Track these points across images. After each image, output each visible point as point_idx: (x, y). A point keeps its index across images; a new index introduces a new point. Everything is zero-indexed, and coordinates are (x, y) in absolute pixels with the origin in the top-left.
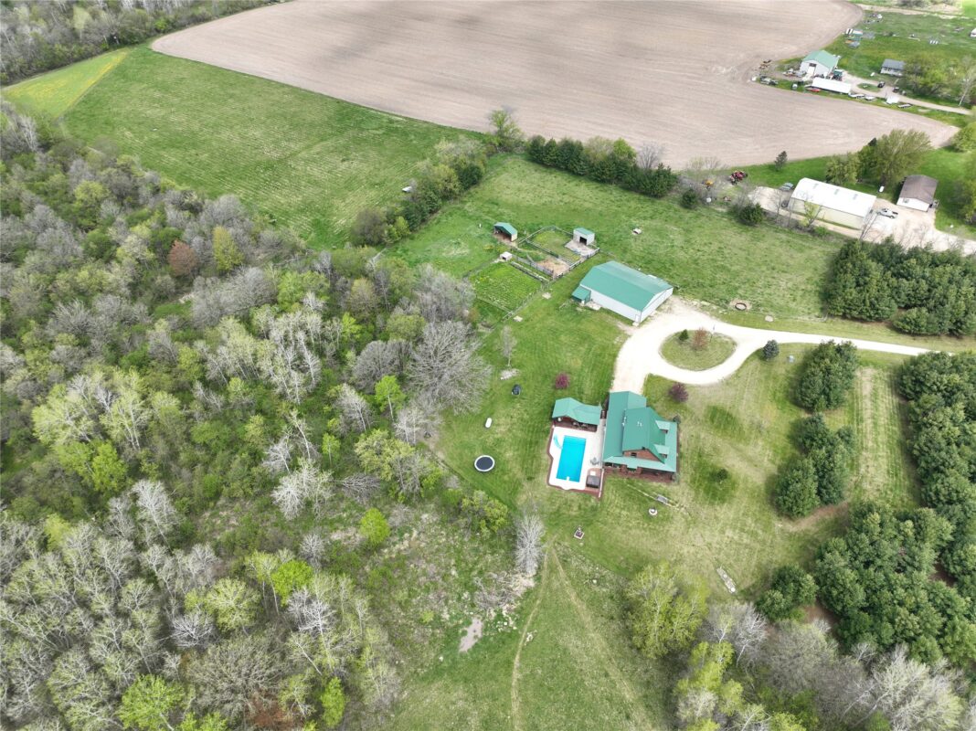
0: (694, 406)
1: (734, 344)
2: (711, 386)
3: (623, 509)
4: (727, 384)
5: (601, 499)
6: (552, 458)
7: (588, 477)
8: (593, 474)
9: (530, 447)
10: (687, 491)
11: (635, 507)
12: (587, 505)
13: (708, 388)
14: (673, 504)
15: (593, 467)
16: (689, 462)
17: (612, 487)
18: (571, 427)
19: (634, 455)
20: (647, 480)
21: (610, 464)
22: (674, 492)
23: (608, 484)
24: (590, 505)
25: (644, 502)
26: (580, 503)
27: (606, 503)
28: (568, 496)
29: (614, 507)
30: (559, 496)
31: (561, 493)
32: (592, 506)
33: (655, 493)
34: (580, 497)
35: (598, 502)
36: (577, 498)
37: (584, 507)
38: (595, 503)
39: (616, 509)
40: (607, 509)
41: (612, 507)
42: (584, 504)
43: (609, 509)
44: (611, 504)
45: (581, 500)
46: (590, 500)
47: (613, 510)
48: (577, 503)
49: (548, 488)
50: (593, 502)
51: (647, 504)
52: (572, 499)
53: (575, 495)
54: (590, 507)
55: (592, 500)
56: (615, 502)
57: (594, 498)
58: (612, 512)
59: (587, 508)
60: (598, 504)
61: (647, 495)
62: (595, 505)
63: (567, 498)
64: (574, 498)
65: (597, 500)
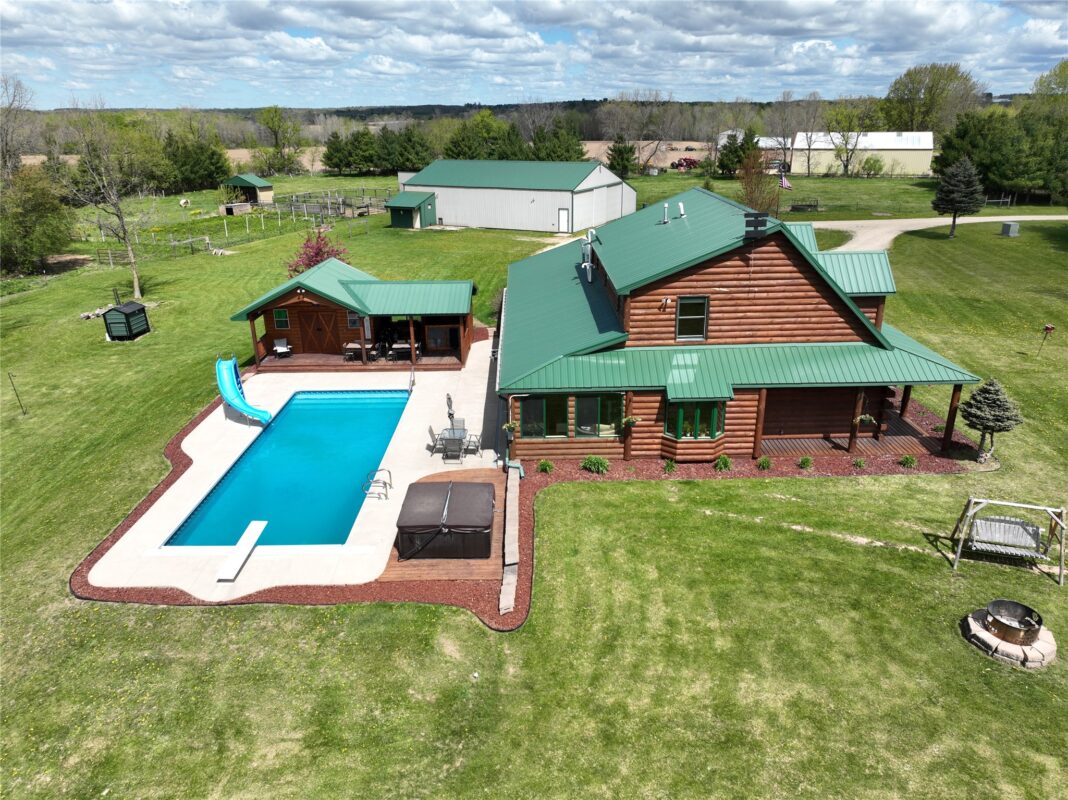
3: (740, 660)
5: (524, 626)
6: (181, 463)
7: (419, 488)
11: (837, 627)
12: (394, 695)
17: (591, 535)
18: (336, 367)
19: (693, 320)
20: (809, 475)
24: (425, 686)
25: (880, 584)
26: (327, 687)
27: (569, 645)
28: (225, 641)
29: (655, 664)
30: (146, 654)
31: (166, 627)
32: (449, 697)
33: (916, 528)
34: (335, 634)
35: (502, 649)
36: (308, 645)
37: (364, 711)
38: (468, 663)
39: (673, 679)
40: (592, 694)
41: (635, 666)
42: (368, 687)
43: (610, 688)
44: (623, 647)
45: (347, 652)
46: (426, 645)
47: (652, 689)
48: (305, 691)
49: (66, 611)
50: (457, 656)
51: (918, 599)
52: (262, 654)
53: (288, 627)
54: (429, 704)
55: (441, 646)
56: (648, 625)
57: (464, 618)
58: (646, 714)
59: (399, 716)
60: (500, 666)
61: (872, 542)
62: (476, 675)
63: (218, 655)
64: (276, 652)
65: (491, 638)
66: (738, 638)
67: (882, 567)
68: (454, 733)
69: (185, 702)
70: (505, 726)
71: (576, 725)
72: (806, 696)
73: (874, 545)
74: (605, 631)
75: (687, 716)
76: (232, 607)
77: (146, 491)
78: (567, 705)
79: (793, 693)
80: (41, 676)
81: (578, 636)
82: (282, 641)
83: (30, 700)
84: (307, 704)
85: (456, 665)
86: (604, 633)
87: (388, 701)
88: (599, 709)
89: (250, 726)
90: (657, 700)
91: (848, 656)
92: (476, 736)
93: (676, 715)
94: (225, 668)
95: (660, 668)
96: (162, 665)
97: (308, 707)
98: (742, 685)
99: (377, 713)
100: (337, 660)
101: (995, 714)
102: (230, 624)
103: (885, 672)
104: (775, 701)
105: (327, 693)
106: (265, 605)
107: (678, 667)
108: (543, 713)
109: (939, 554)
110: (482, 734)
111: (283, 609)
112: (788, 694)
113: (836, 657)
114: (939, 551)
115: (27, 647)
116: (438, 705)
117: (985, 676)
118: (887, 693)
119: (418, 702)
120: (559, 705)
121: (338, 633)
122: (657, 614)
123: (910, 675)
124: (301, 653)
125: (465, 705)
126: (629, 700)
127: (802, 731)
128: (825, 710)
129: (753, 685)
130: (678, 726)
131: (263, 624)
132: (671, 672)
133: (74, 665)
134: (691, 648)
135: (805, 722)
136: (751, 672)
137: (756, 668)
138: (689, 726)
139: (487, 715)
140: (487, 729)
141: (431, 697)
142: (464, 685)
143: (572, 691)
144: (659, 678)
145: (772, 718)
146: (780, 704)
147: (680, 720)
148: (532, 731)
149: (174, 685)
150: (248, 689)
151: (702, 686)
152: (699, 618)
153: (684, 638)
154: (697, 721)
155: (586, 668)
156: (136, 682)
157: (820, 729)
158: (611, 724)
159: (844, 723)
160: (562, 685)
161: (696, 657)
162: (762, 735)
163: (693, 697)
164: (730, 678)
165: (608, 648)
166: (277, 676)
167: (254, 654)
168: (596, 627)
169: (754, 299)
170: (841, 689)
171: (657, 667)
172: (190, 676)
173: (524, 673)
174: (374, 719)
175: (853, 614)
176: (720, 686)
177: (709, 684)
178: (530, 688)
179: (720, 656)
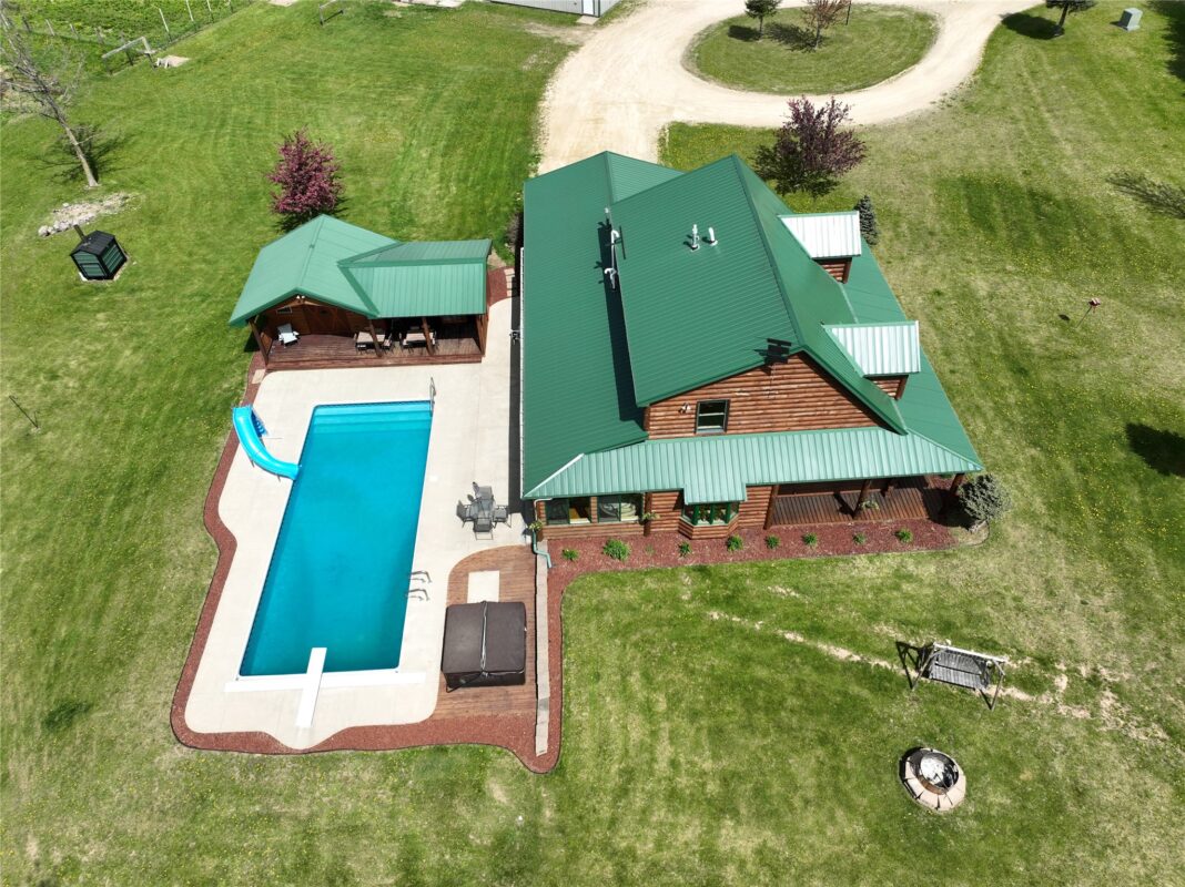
0: (887, 192)
1: (924, 18)
2: (915, 123)
3: (722, 808)
4: (970, 108)
5: (555, 768)
6: (226, 545)
7: (457, 614)
8: (484, 588)
9: (120, 506)
10: (1061, 570)
11: (804, 767)
12: (459, 840)
13: (910, 128)
14: (1030, 684)
15: (483, 543)
16: (987, 405)
17: (612, 653)
18: (350, 362)
19: (714, 415)
20: (812, 555)
21: (580, 505)
22: (997, 598)
23: (586, 635)
24: (482, 832)
25: (848, 711)
26: (406, 836)
27: (592, 788)
28: (317, 794)
29: (659, 810)
30: (257, 808)
31: (267, 779)
32: (501, 840)
33: (893, 634)
34: (405, 782)
35: (540, 792)
36: (384, 795)
37: (437, 856)
38: (513, 806)
39: (672, 825)
40: (609, 839)
41: (644, 812)
42: (438, 834)
43: (624, 832)
44: (634, 790)
45: (417, 800)
46: (479, 791)
47: (655, 833)
48: (390, 840)
49: (179, 763)
50: (504, 800)
51: (874, 731)
52: (350, 805)
53: (366, 776)
54: (486, 847)
55: (491, 791)
56: (656, 767)
57: (507, 761)
58: (650, 858)
59: (465, 859)
60: (538, 810)
61: (851, 656)
62: (520, 818)
63: (315, 808)
64: (360, 804)
65: (531, 781)
66: (725, 781)
67: (854, 689)
68: (507, 874)
69: (299, 854)
70: (545, 868)
71: (597, 867)
72: (770, 844)
73: (851, 659)
74: (622, 772)
75: (680, 861)
76: (316, 755)
77: (203, 589)
78: (591, 849)
79: (761, 840)
80: (179, 832)
81: (599, 779)
82: (363, 792)
83: (179, 855)
84: (393, 852)
85: (504, 810)
86: (621, 776)
87: (455, 847)
88: (615, 853)
89: (353, 875)
90: (659, 846)
91: (807, 802)
92: (524, 877)
93: (672, 859)
94: (322, 822)
95: (662, 813)
96: (273, 819)
97: (394, 855)
98: (724, 832)
99: (447, 857)
100: (409, 811)
101: (902, 860)
102: (319, 775)
103: (832, 819)
104: (745, 847)
105: (407, 842)
106: (343, 752)
107: (676, 812)
108: (573, 857)
109: (904, 672)
110: (527, 874)
111: (358, 757)
112: (757, 841)
113: (797, 803)
114: (905, 667)
115: (159, 803)
116: (494, 848)
117: (905, 821)
118: (830, 841)
119: (477, 846)
120: (585, 848)
121: (407, 782)
122: (665, 751)
123: (850, 821)
124: (381, 804)
125: (513, 847)
126: (638, 845)
127: (762, 877)
128: (781, 858)
129: (732, 832)
130: (673, 870)
131: (345, 774)
132: (671, 819)
133: (202, 821)
134: (688, 792)
135: (765, 868)
136: (732, 818)
137: (735, 813)
138: (681, 870)
139: (531, 857)
140: (531, 871)
141: (487, 841)
142: (512, 828)
143: (595, 835)
144: (661, 824)
145: (742, 864)
146: (749, 852)
147: (674, 865)
148: (565, 873)
149: (287, 838)
150: (345, 840)
151: (693, 832)
152: (696, 759)
153: (683, 781)
154: (688, 866)
155: (606, 813)
156: (256, 836)
157: (776, 877)
158: (624, 867)
159: (793, 870)
160: (587, 829)
161: (691, 803)
162: (732, 881)
163: (686, 843)
164: (714, 824)
165: (623, 792)
166: (366, 827)
167: (344, 806)
168: (615, 768)
169: (775, 399)
170: (797, 837)
171: (660, 814)
172: (297, 829)
173: (557, 816)
174: (446, 864)
175: (820, 752)
176: (707, 833)
177: (699, 831)
178: (563, 832)
179: (709, 802)
